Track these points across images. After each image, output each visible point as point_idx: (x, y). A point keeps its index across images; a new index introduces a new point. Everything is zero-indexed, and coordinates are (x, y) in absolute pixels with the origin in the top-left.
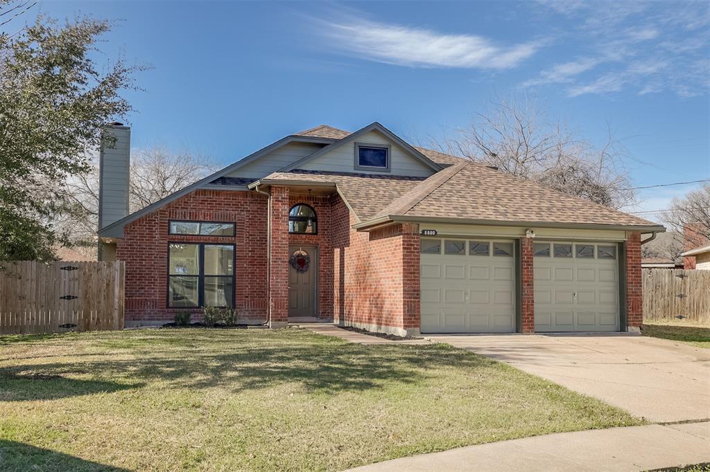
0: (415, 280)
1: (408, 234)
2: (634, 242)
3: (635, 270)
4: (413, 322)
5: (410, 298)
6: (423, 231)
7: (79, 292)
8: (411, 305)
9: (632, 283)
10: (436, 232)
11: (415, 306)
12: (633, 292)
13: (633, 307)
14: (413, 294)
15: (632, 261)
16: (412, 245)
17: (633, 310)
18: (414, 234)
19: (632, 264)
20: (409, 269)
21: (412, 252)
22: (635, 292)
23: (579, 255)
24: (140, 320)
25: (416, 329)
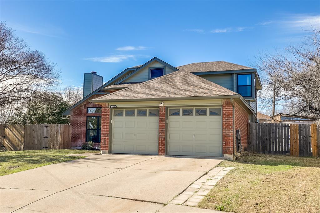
0: (106, 129)
1: (104, 108)
2: (226, 105)
3: (228, 122)
4: (105, 148)
5: (104, 137)
6: (110, 106)
7: (49, 136)
8: (104, 140)
9: (226, 129)
10: (116, 106)
11: (106, 141)
12: (226, 134)
13: (226, 143)
14: (105, 135)
15: (226, 116)
16: (106, 113)
17: (226, 145)
18: (107, 108)
19: (226, 118)
20: (104, 124)
21: (106, 116)
22: (228, 134)
23: (197, 114)
24: (76, 146)
25: (106, 151)
